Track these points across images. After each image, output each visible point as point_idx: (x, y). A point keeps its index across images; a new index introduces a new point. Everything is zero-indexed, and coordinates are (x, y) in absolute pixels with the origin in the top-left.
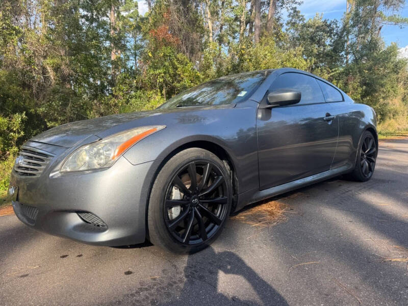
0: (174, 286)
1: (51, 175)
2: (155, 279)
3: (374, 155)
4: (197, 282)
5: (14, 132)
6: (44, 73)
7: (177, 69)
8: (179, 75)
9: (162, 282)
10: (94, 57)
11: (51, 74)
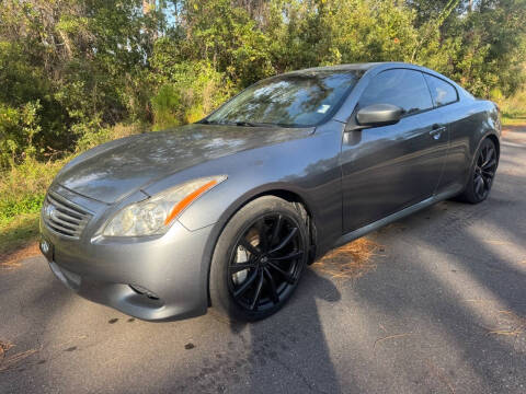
0: (243, 367)
1: (92, 240)
2: (220, 356)
3: (493, 168)
4: (268, 360)
5: (29, 127)
6: (57, 41)
7: (233, 28)
8: (237, 38)
9: (228, 360)
10: (120, 12)
11: (67, 43)
